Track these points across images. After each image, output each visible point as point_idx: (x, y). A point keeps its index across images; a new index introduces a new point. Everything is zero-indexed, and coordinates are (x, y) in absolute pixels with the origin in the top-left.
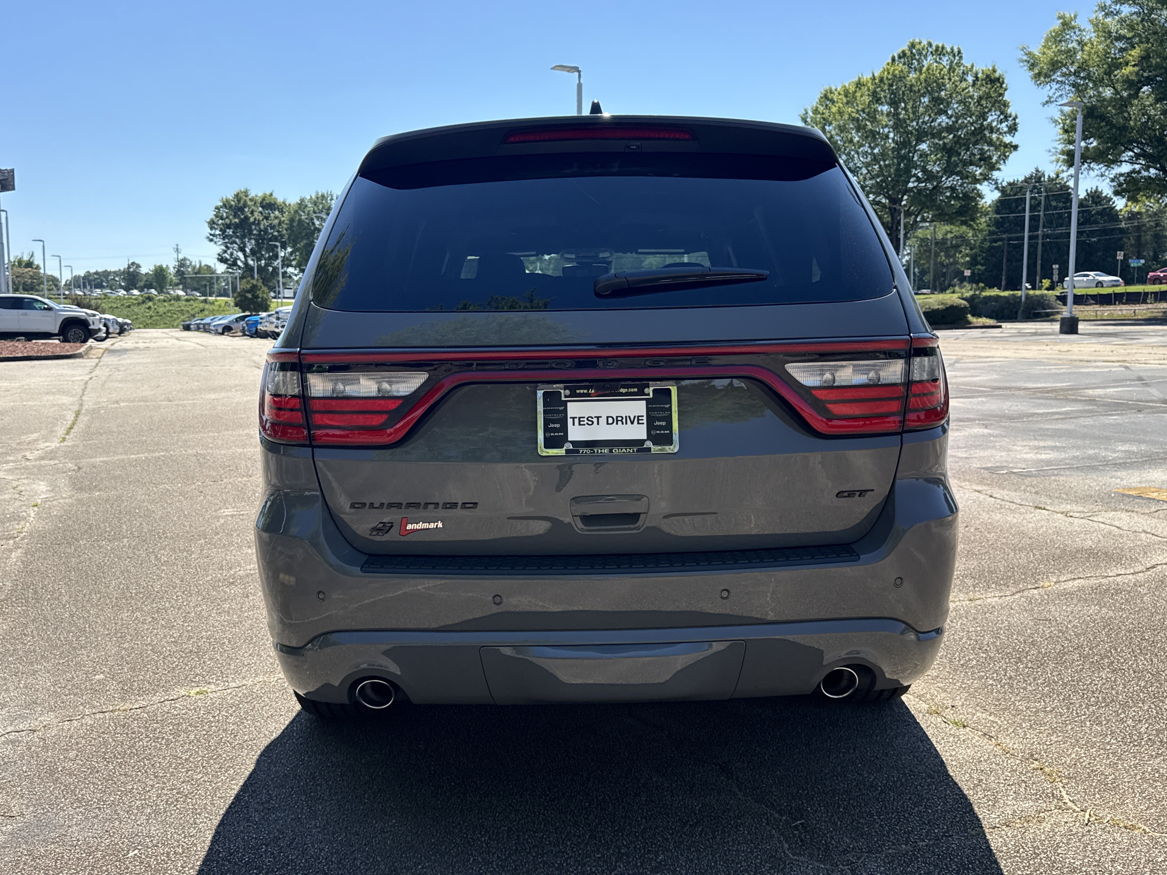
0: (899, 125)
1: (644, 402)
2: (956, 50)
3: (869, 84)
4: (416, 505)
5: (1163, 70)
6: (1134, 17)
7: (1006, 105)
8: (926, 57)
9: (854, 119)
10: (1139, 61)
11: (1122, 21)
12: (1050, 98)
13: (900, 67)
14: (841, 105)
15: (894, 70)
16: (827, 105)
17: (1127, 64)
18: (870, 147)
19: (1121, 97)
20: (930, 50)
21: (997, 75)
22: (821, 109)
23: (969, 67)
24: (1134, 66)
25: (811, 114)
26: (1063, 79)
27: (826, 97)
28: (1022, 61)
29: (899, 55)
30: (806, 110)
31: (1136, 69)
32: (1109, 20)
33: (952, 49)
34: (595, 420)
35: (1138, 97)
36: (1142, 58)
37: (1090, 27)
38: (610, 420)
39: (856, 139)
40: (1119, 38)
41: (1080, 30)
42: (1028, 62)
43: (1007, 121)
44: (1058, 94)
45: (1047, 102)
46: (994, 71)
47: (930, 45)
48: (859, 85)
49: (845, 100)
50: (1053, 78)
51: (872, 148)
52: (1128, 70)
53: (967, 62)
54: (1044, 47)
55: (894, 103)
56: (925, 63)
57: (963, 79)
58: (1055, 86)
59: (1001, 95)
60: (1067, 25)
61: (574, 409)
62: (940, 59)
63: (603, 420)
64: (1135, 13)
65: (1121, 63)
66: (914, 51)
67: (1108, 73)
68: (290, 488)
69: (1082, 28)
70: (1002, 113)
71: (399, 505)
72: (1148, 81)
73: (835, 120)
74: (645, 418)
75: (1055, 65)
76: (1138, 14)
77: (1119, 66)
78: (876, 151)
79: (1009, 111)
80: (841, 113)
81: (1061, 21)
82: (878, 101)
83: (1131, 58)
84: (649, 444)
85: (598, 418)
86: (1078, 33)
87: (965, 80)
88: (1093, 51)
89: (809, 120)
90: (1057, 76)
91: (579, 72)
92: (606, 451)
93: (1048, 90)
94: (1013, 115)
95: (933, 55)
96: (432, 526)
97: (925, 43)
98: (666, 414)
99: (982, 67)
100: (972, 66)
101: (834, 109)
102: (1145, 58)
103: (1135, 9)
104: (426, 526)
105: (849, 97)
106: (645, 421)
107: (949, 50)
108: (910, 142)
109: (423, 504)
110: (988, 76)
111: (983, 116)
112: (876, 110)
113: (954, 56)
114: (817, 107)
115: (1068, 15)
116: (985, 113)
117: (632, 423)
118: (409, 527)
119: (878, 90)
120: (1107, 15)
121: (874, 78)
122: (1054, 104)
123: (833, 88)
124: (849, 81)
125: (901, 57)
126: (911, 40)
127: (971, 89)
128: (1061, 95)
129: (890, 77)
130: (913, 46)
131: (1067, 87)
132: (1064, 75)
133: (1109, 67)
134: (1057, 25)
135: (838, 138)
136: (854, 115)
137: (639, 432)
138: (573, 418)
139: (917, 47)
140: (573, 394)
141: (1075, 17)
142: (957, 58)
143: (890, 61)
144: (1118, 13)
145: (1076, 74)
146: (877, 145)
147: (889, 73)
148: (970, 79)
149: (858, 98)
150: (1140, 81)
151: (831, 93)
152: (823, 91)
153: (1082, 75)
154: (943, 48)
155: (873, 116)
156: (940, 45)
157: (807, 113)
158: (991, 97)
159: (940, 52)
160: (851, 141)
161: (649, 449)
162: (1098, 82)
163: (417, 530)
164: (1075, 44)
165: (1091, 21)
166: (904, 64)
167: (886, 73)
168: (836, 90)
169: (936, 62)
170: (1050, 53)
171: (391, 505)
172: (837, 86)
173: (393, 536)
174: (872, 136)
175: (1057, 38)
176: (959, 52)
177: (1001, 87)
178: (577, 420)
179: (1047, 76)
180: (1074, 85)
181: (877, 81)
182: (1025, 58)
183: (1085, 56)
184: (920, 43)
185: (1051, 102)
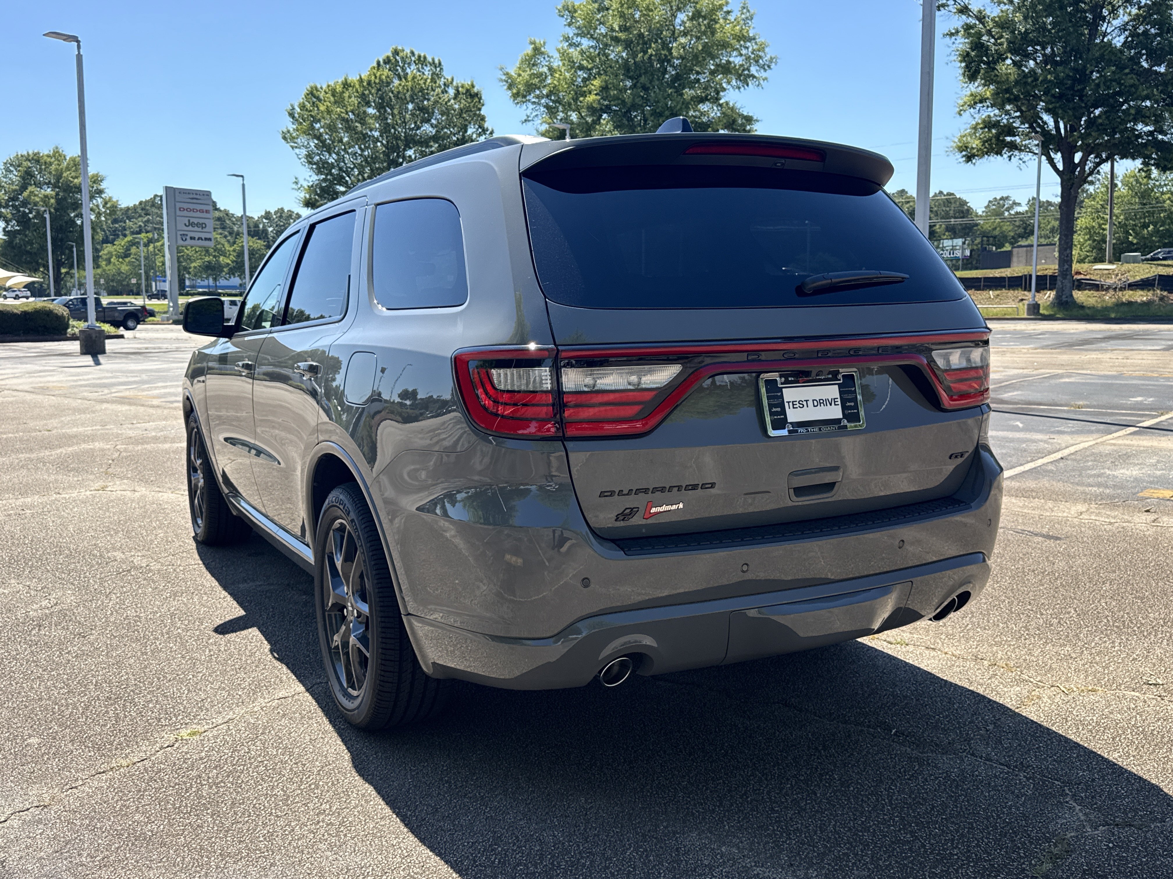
0: (385, 129)
1: (837, 386)
2: (437, 61)
3: (357, 86)
4: (662, 490)
5: (620, 102)
6: (592, 50)
7: (483, 119)
8: (409, 64)
9: (343, 119)
10: (600, 91)
11: (582, 52)
12: (528, 117)
13: (386, 72)
14: (329, 104)
15: (380, 75)
16: (314, 103)
17: (590, 93)
18: (360, 148)
19: (587, 122)
20: (413, 59)
21: (475, 90)
22: (308, 105)
23: (450, 80)
24: (596, 95)
25: (299, 110)
26: (537, 100)
27: (312, 93)
28: (501, 80)
29: (384, 60)
30: (292, 106)
31: (598, 97)
32: (572, 50)
33: (433, 60)
34: (805, 403)
35: (600, 123)
36: (603, 88)
37: (557, 55)
38: (816, 404)
39: (345, 140)
40: (581, 68)
41: (548, 56)
42: (507, 82)
43: (485, 134)
44: (534, 114)
45: (526, 120)
46: (473, 86)
47: (413, 53)
48: (346, 85)
49: (332, 99)
50: (528, 98)
51: (362, 150)
52: (591, 98)
53: (447, 75)
54: (520, 68)
55: (380, 107)
56: (408, 70)
57: (444, 92)
58: (531, 106)
59: (480, 109)
60: (537, 51)
61: (790, 394)
62: (423, 68)
63: (810, 403)
64: (592, 47)
65: (585, 92)
66: (398, 58)
67: (576, 100)
68: (506, 483)
69: (550, 55)
70: (480, 127)
71: (646, 491)
72: (607, 109)
73: (324, 118)
74: (839, 400)
75: (530, 88)
76: (595, 48)
77: (584, 94)
78: (366, 153)
79: (486, 126)
80: (329, 112)
81: (533, 46)
82: (368, 104)
83: (593, 87)
84: (845, 422)
85: (807, 401)
86: (547, 59)
87: (446, 92)
88: (561, 77)
89: (296, 115)
90: (531, 97)
91: (78, 42)
92: (816, 429)
93: (526, 109)
94: (490, 130)
95: (416, 64)
96: (674, 507)
97: (408, 51)
98: (853, 396)
99: (462, 80)
100: (453, 79)
101: (322, 108)
102: (604, 89)
103: (592, 43)
104: (669, 508)
105: (338, 98)
106: (839, 403)
107: (431, 60)
108: (398, 147)
109: (668, 488)
110: (468, 90)
111: (465, 129)
112: (365, 112)
113: (436, 67)
114: (304, 103)
115: (537, 41)
116: (466, 126)
117: (831, 404)
118: (653, 510)
119: (367, 92)
120: (570, 45)
121: (361, 80)
122: (531, 123)
123: (319, 86)
124: (336, 80)
125: (387, 61)
126: (394, 47)
127: (452, 101)
128: (537, 115)
129: (377, 81)
130: (396, 52)
131: (542, 109)
132: (538, 97)
133: (576, 94)
134: (529, 50)
135: (327, 137)
136: (343, 115)
137: (835, 412)
138: (789, 402)
139: (401, 54)
140: (787, 382)
141: (544, 43)
142: (438, 69)
143: (375, 65)
144: (579, 44)
145: (548, 96)
146: (367, 148)
147: (376, 77)
148: (451, 92)
149: (346, 99)
150: (601, 109)
151: (317, 91)
152: (309, 88)
153: (553, 98)
154: (425, 58)
155: (362, 118)
156: (422, 55)
157: (293, 109)
158: (471, 111)
159: (421, 61)
160: (341, 141)
161: (845, 427)
162: (568, 107)
163: (660, 512)
164: (545, 69)
165: (558, 50)
166: (390, 70)
167: (373, 77)
168: (321, 88)
169: (419, 71)
170: (526, 75)
171: (638, 491)
172: (322, 84)
173: (637, 520)
174: (363, 138)
175: (530, 61)
176: (440, 64)
177: (480, 102)
178: (791, 404)
179: (524, 96)
180: (547, 107)
181: (365, 84)
182: (504, 77)
183: (555, 82)
184: (403, 50)
185: (529, 121)
